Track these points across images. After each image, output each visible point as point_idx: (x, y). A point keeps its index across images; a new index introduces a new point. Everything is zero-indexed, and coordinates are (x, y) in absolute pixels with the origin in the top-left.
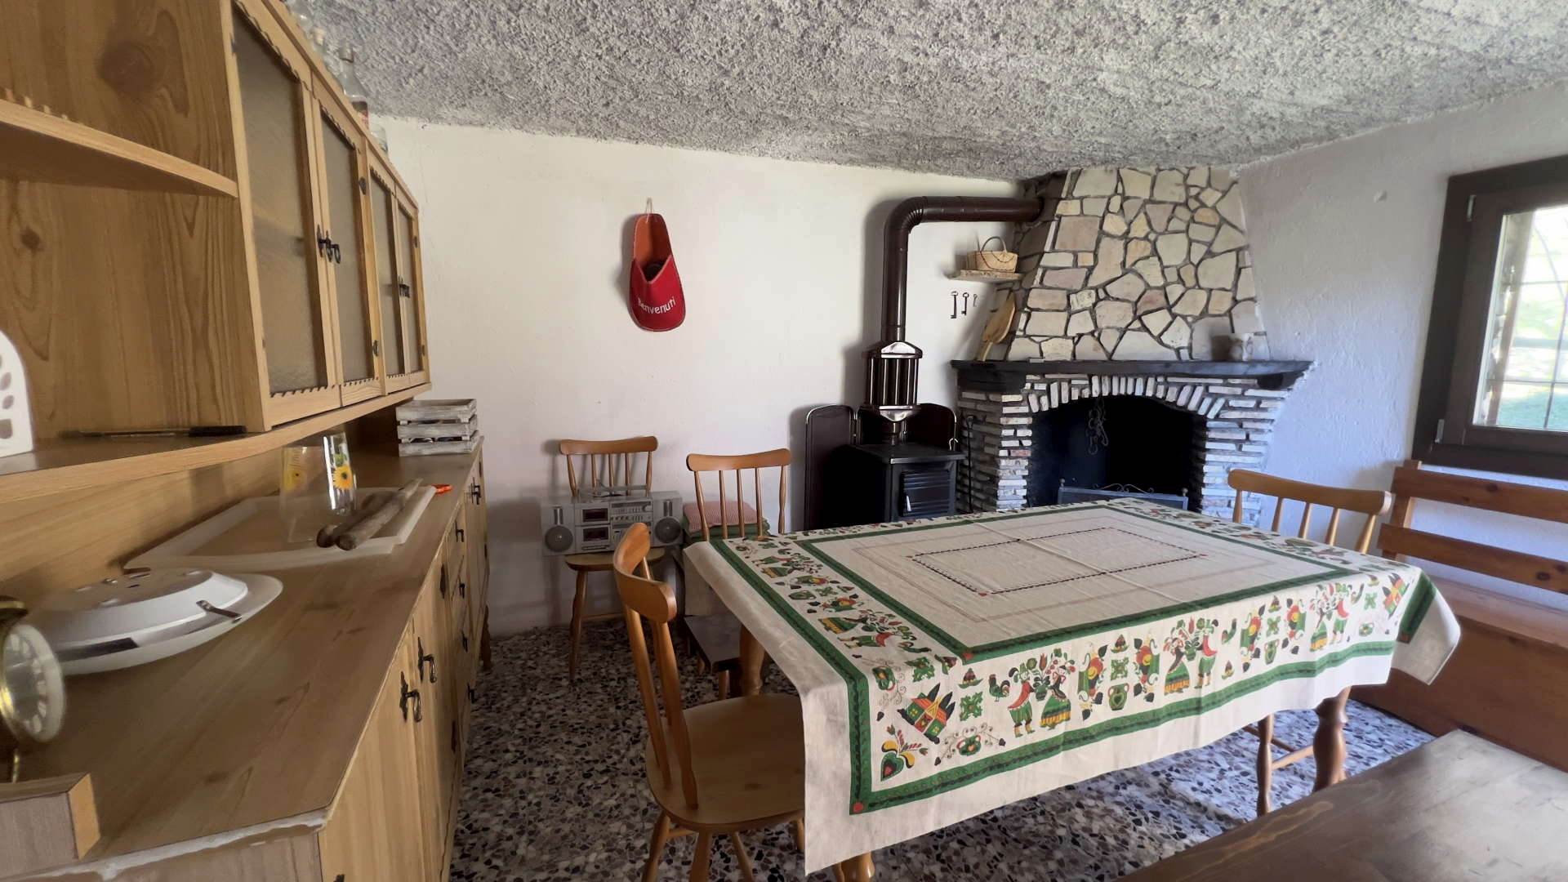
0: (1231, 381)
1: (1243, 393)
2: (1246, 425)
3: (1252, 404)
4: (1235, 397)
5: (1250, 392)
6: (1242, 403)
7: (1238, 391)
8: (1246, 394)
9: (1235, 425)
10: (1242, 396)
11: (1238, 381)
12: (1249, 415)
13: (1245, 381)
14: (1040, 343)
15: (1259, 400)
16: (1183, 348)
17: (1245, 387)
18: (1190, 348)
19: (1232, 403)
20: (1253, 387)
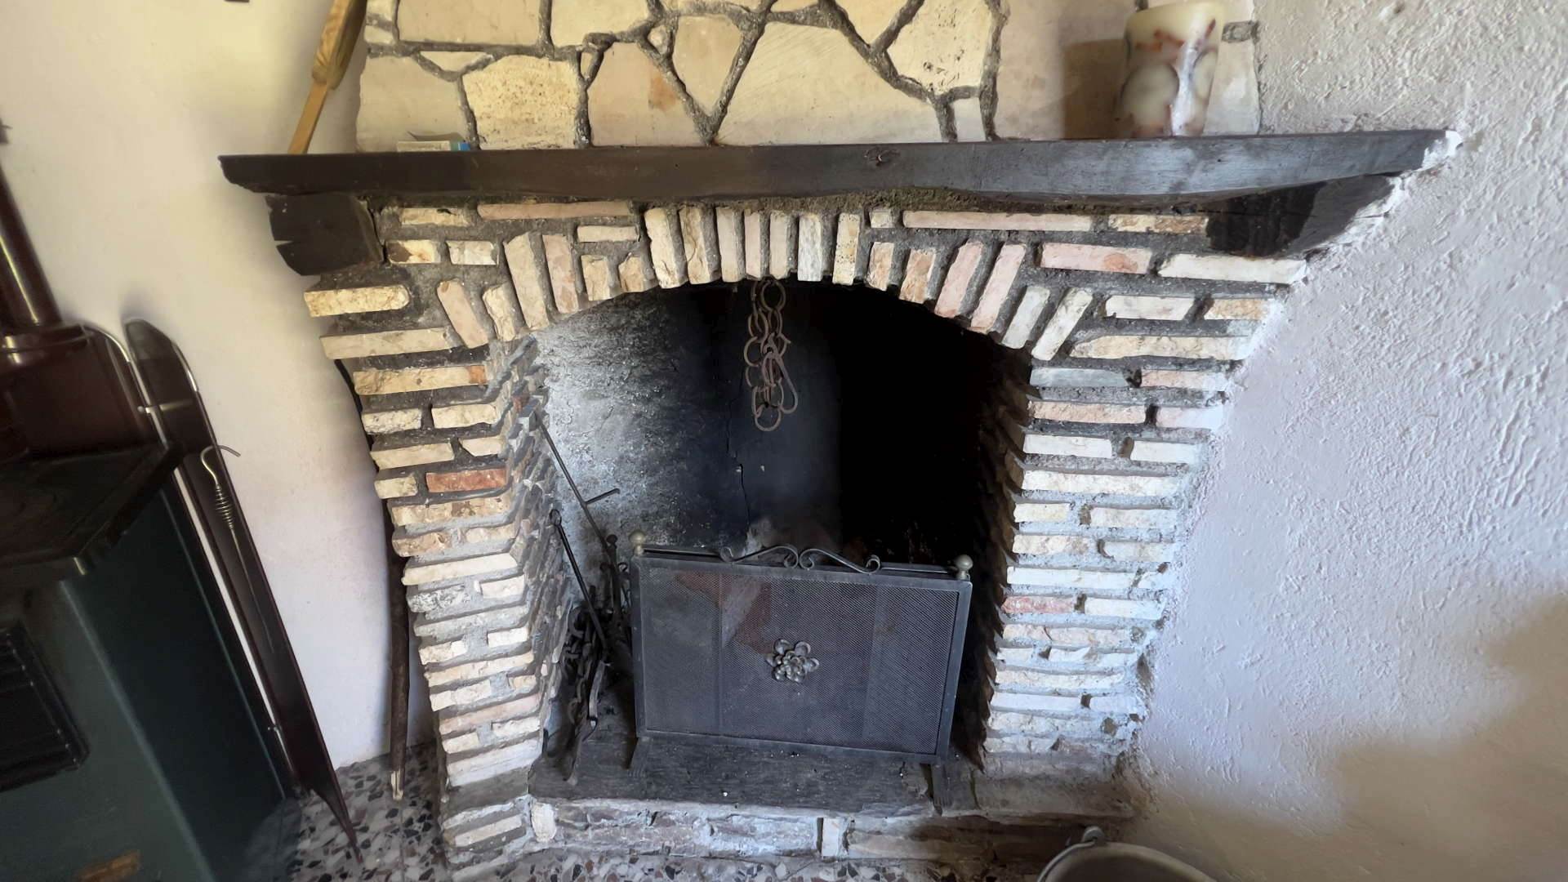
0: (1119, 223)
1: (1154, 272)
2: (1151, 378)
3: (1180, 307)
4: (1129, 281)
5: (1182, 265)
6: (1147, 306)
7: (1140, 259)
8: (1165, 272)
9: (1119, 379)
10: (1151, 281)
11: (1142, 223)
12: (1166, 346)
13: (1169, 223)
14: (456, 77)
15: (1204, 295)
16: (965, 93)
17: (1166, 245)
18: (989, 96)
19: (1116, 306)
20: (1192, 245)
